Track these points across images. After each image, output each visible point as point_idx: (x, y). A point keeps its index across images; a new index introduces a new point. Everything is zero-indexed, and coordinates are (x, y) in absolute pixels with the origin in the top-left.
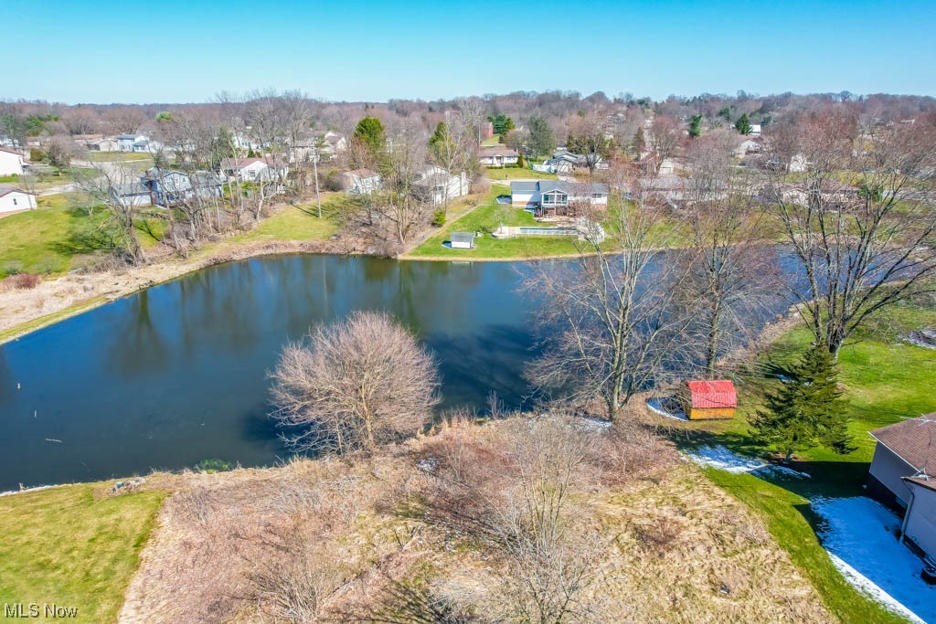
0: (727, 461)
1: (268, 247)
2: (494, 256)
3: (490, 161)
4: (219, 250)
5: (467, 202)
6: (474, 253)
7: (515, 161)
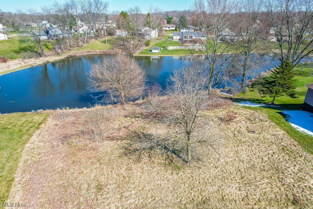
0: (251, 104)
1: (88, 52)
2: (167, 55)
3: (166, 29)
4: (72, 53)
5: (157, 39)
6: (160, 54)
7: (174, 28)
